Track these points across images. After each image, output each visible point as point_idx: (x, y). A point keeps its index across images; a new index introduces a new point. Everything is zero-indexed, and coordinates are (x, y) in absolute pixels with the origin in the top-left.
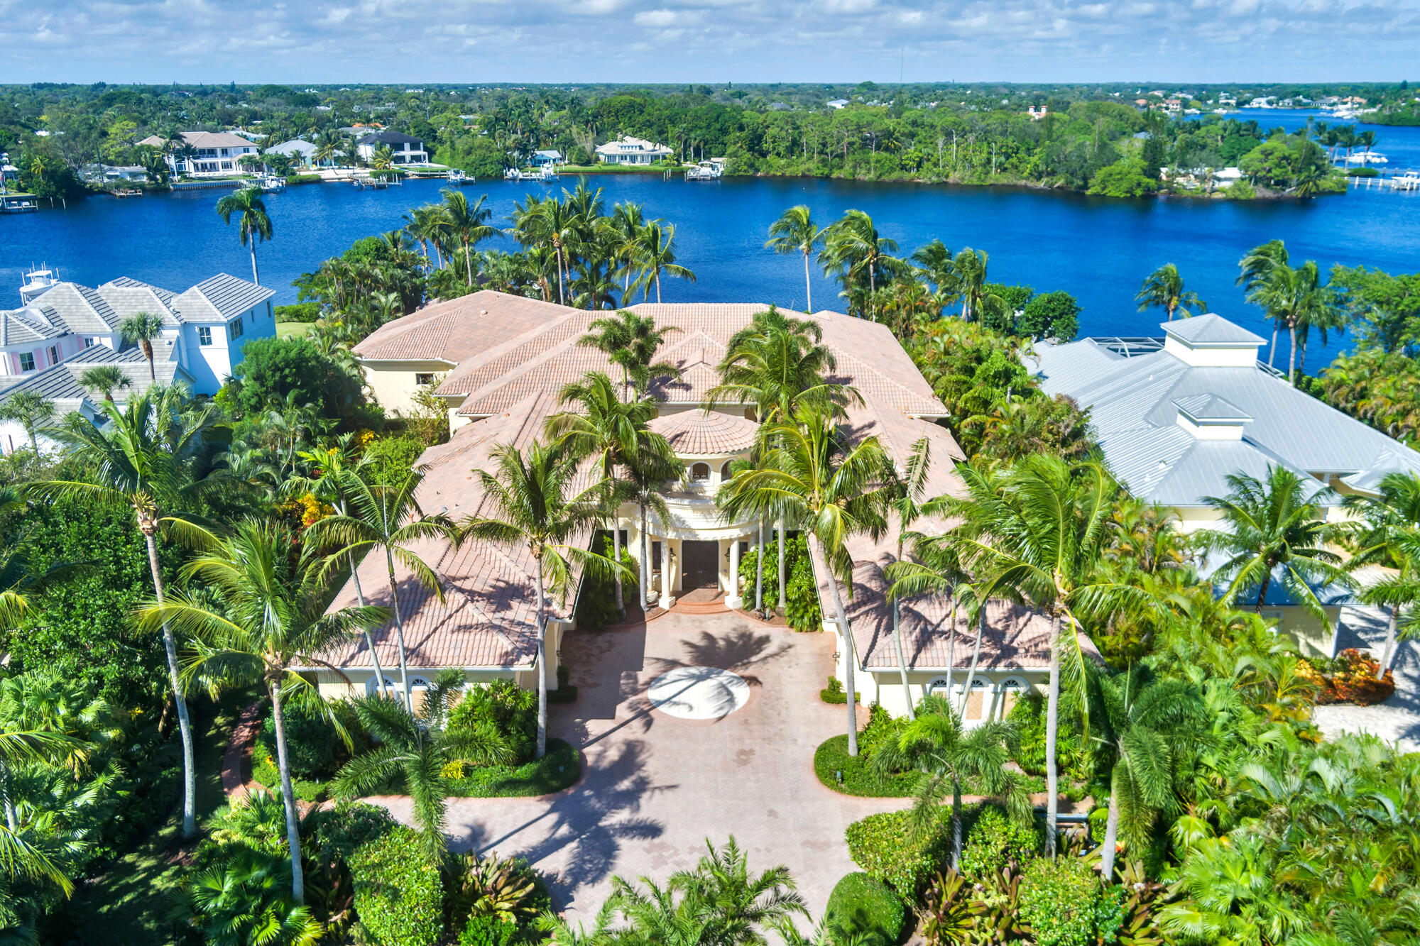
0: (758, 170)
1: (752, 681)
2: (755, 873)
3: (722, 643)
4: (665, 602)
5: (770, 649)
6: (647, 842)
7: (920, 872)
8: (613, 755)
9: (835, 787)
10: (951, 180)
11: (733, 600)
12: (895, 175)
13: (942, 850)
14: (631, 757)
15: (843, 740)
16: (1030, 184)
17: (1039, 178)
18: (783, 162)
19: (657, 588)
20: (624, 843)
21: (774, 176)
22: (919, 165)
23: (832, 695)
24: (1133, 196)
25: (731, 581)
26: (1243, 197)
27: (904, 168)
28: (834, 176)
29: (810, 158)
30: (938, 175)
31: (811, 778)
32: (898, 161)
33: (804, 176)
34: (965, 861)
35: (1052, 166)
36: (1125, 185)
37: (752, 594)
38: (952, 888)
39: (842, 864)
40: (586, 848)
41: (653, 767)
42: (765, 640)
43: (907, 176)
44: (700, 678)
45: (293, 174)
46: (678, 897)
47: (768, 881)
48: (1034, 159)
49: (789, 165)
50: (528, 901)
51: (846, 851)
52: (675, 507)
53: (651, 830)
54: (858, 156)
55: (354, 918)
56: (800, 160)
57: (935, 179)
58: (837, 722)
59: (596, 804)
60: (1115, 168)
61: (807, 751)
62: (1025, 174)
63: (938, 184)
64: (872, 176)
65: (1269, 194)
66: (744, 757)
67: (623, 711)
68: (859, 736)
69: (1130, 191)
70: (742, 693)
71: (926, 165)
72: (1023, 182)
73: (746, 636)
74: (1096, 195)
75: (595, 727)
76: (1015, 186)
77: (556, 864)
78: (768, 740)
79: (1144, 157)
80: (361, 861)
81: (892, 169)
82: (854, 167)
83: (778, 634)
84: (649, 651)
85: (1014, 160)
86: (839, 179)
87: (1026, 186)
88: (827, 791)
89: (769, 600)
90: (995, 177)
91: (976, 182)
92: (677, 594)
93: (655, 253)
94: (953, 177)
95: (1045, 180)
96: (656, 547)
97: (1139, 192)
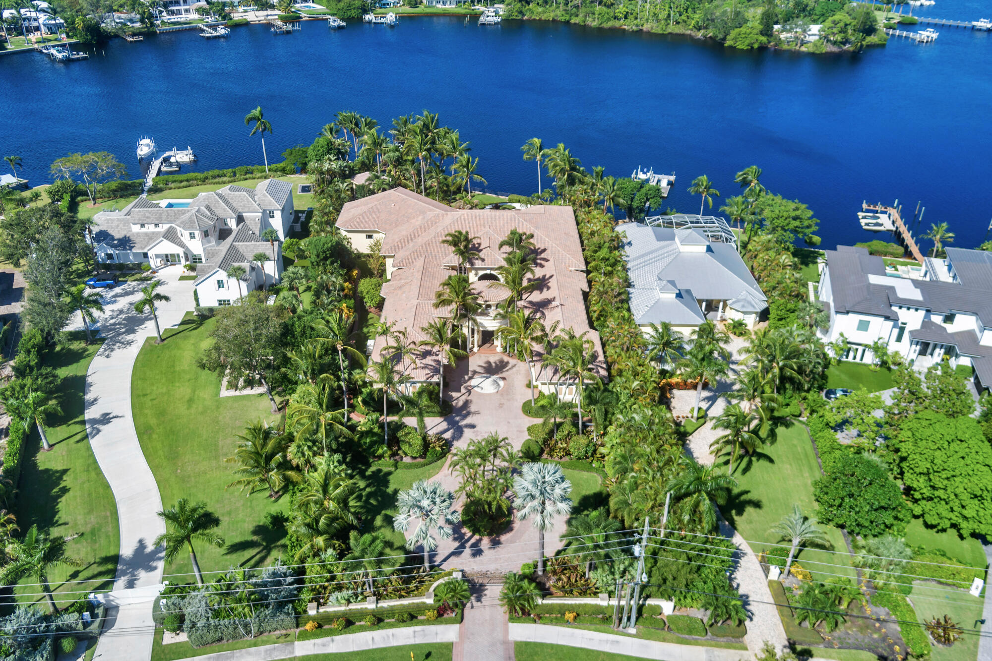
0: (524, 15)
1: (504, 379)
2: (500, 439)
3: (494, 365)
4: (476, 349)
5: (510, 366)
6: (472, 430)
7: (544, 439)
8: (461, 403)
9: (527, 415)
10: (645, 28)
11: (499, 349)
12: (610, 24)
13: (551, 433)
14: (467, 404)
15: (530, 401)
16: (693, 34)
17: (699, 29)
18: (540, 9)
19: (473, 344)
20: (466, 430)
21: (535, 19)
22: (626, 17)
23: (529, 385)
24: (752, 48)
25: (498, 343)
26: (817, 52)
27: (615, 18)
28: (572, 21)
29: (558, 7)
30: (637, 26)
31: (520, 412)
32: (612, 14)
33: (554, 20)
34: (557, 436)
35: (707, 23)
36: (747, 42)
37: (506, 348)
38: (553, 442)
39: (526, 437)
40: (455, 431)
41: (473, 408)
42: (508, 363)
43: (617, 24)
44: (487, 378)
45: (231, 19)
46: (483, 443)
47: (503, 440)
48: (697, 16)
49: (544, 12)
50: (443, 445)
51: (526, 433)
52: (479, 319)
53: (473, 426)
54: (588, 10)
55: (400, 448)
56: (551, 9)
57: (635, 28)
58: (529, 395)
59: (457, 418)
60: (743, 30)
61: (520, 404)
62: (691, 27)
63: (637, 31)
64: (595, 24)
65: (835, 49)
66: (501, 405)
67: (463, 390)
68: (535, 400)
69: (751, 45)
70: (502, 383)
71: (631, 17)
72: (689, 32)
73: (501, 361)
74: (730, 47)
75: (455, 395)
76: (683, 35)
77: (448, 435)
78: (509, 400)
79: (761, 23)
80: (400, 434)
81: (609, 19)
82: (585, 17)
83: (512, 361)
84: (471, 369)
85: (684, 17)
86: (575, 24)
87: (690, 35)
88: (525, 416)
89: (512, 350)
90: (672, 28)
91: (661, 32)
92: (480, 346)
93: (468, 169)
94: (646, 27)
95: (702, 31)
96: (473, 330)
97: (756, 46)
